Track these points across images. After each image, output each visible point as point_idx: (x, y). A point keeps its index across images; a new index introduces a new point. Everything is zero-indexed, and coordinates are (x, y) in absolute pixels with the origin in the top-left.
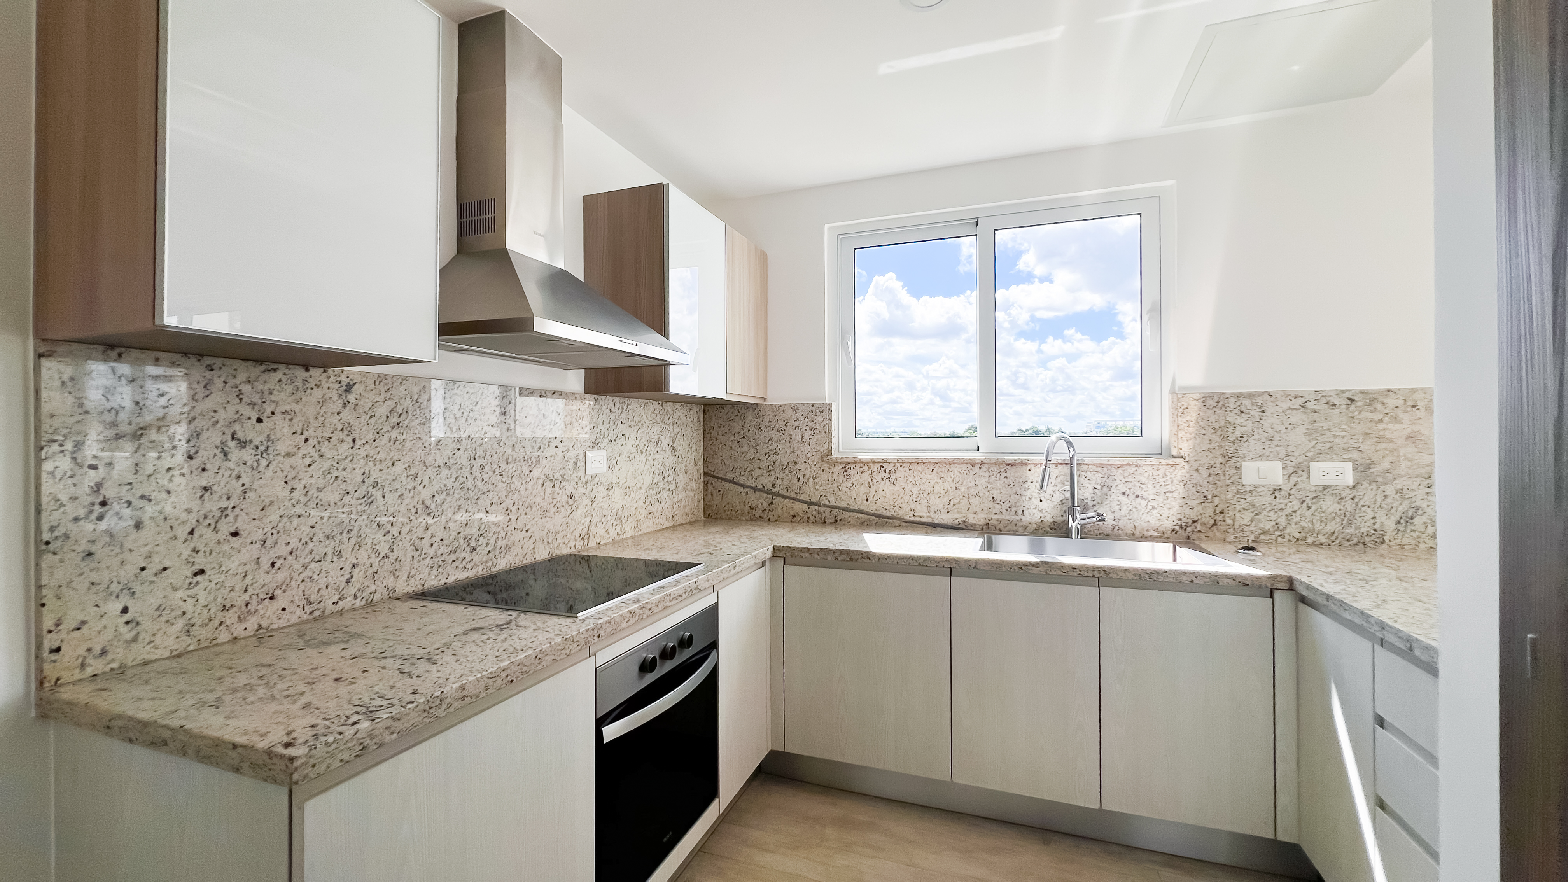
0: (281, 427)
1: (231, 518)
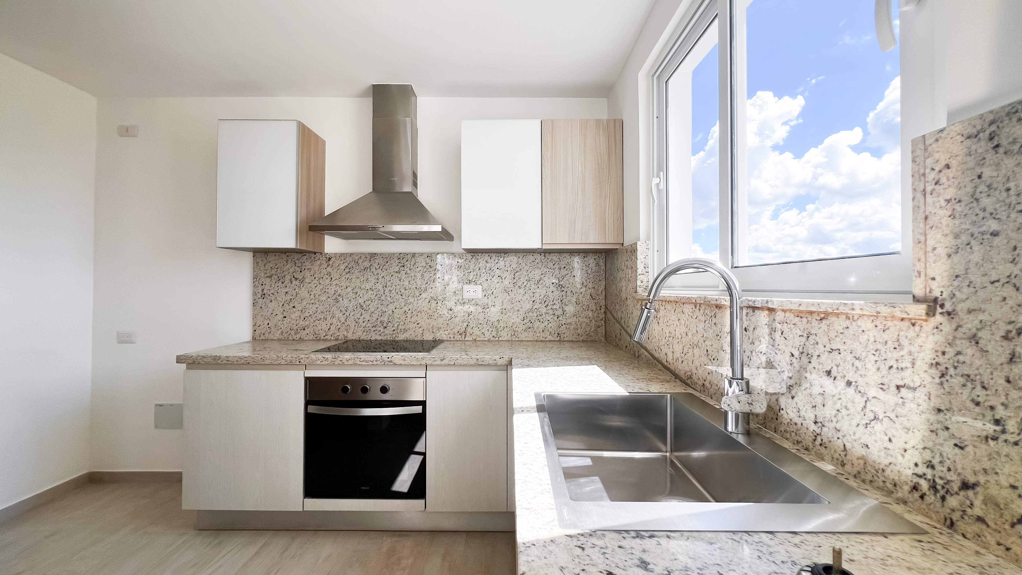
0: (307, 274)
1: (293, 302)
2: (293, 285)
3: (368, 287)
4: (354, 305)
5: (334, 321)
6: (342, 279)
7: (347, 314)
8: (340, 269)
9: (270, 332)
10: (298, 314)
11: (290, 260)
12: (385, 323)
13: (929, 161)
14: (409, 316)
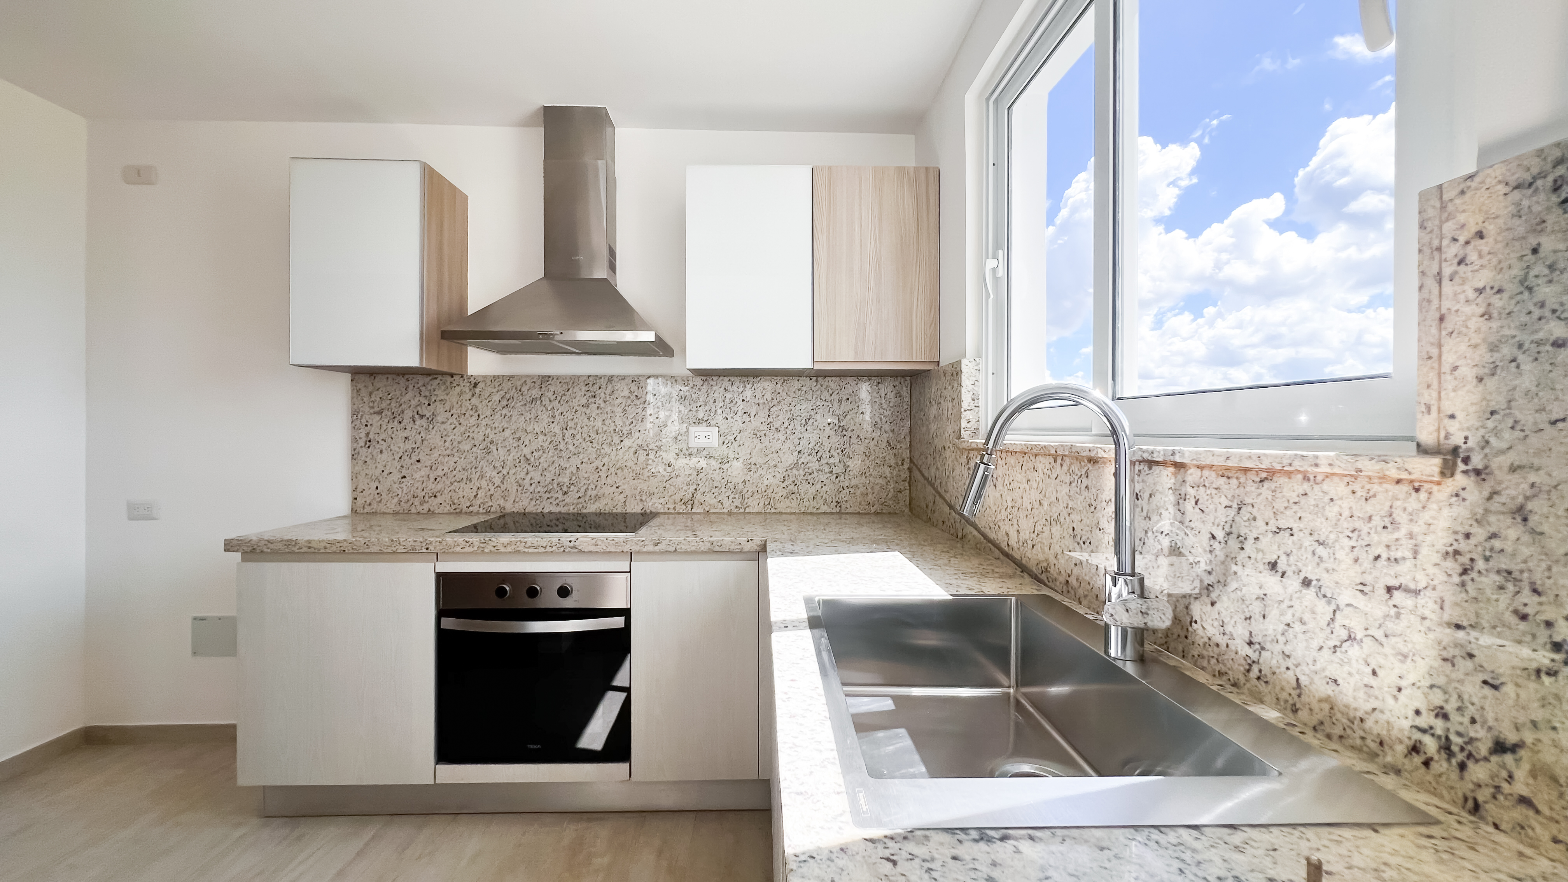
0: (440, 408)
1: (416, 453)
2: (417, 427)
3: (538, 430)
4: (516, 457)
5: (484, 483)
6: (497, 417)
7: (505, 472)
8: (493, 400)
9: (380, 501)
10: (424, 472)
11: (411, 387)
12: (565, 485)
13: (1449, 228)
14: (603, 475)
